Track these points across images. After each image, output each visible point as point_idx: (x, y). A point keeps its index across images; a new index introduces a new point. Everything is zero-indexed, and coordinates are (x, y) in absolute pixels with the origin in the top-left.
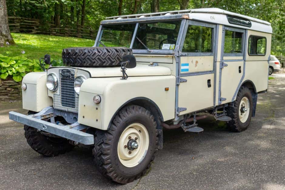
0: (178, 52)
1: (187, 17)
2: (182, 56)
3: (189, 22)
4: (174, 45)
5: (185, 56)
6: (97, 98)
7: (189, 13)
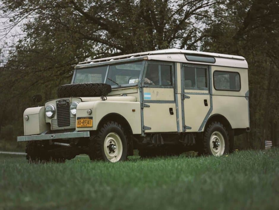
0: (141, 84)
1: (146, 58)
2: (144, 87)
3: (148, 62)
4: (138, 79)
5: (147, 87)
6: (90, 111)
7: (148, 56)
